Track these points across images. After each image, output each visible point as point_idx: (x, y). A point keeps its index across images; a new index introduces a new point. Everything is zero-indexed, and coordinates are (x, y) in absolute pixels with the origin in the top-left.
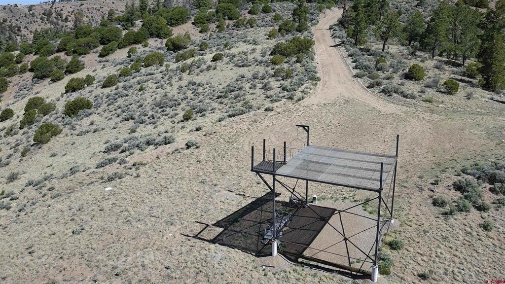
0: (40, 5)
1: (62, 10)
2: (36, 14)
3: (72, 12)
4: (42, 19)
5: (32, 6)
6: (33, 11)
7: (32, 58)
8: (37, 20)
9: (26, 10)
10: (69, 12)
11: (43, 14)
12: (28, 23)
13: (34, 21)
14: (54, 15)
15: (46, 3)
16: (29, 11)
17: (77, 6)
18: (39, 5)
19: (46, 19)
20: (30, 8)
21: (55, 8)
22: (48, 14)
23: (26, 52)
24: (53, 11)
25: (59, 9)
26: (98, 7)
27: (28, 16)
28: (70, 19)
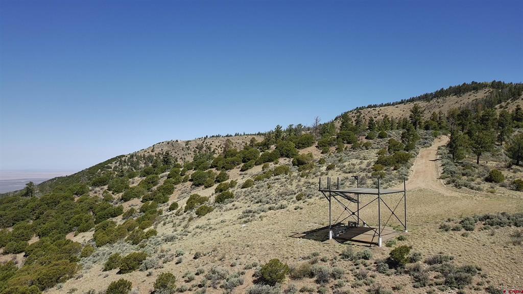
1: (211, 144)
3: (219, 146)
4: (195, 151)
5: (189, 141)
9: (184, 145)
11: (196, 148)
12: (184, 155)
13: (188, 154)
14: (204, 149)
17: (223, 141)
18: (194, 141)
20: (187, 143)
21: (206, 143)
22: (200, 148)
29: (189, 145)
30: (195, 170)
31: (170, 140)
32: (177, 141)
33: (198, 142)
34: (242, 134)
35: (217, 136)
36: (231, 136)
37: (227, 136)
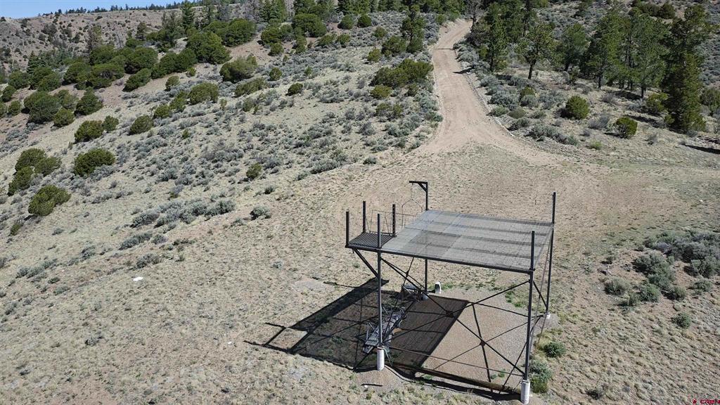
0: (39, 18)
1: (70, 25)
2: (32, 31)
3: (85, 28)
4: (41, 38)
5: (26, 20)
6: (29, 27)
7: (27, 93)
8: (34, 40)
9: (18, 26)
10: (81, 29)
11: (42, 31)
12: (21, 44)
13: (30, 42)
14: (59, 33)
15: (47, 15)
16: (23, 26)
17: (92, 20)
18: (37, 19)
19: (46, 39)
20: (24, 22)
21: (61, 23)
22: (50, 31)
23: (17, 85)
24: (57, 27)
25: (66, 25)
26: (123, 21)
27: (20, 34)
28: (82, 38)
30: (31, 88)
32: (3, 19)
33: (45, 21)
35: (78, 11)
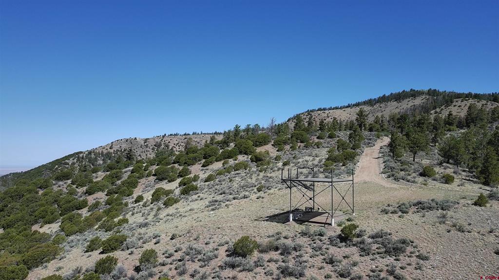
0: (154, 138)
2: (149, 145)
4: (153, 149)
5: (147, 139)
7: (155, 167)
8: (149, 150)
10: (175, 144)
11: (154, 145)
12: (142, 152)
14: (163, 146)
15: (158, 137)
16: (145, 143)
17: (181, 139)
18: (152, 139)
19: (156, 149)
21: (165, 141)
22: (158, 145)
24: (163, 143)
27: (143, 147)
29: (148, 143)
30: (157, 165)
31: (128, 138)
32: (136, 139)
33: (157, 140)
34: (200, 133)
35: (175, 135)
36: (189, 134)
37: (185, 134)
